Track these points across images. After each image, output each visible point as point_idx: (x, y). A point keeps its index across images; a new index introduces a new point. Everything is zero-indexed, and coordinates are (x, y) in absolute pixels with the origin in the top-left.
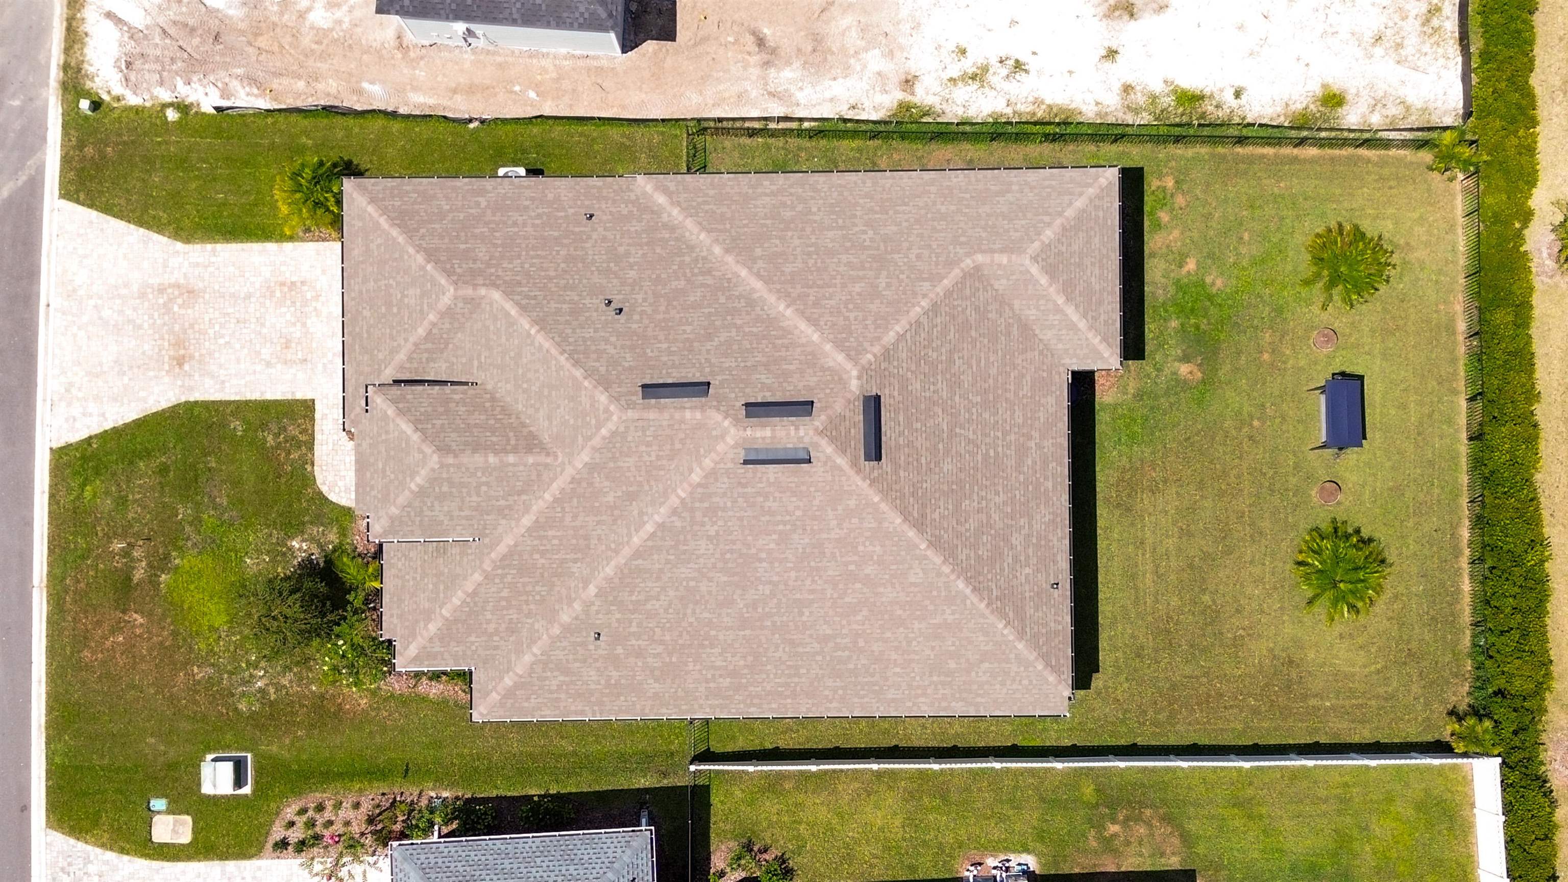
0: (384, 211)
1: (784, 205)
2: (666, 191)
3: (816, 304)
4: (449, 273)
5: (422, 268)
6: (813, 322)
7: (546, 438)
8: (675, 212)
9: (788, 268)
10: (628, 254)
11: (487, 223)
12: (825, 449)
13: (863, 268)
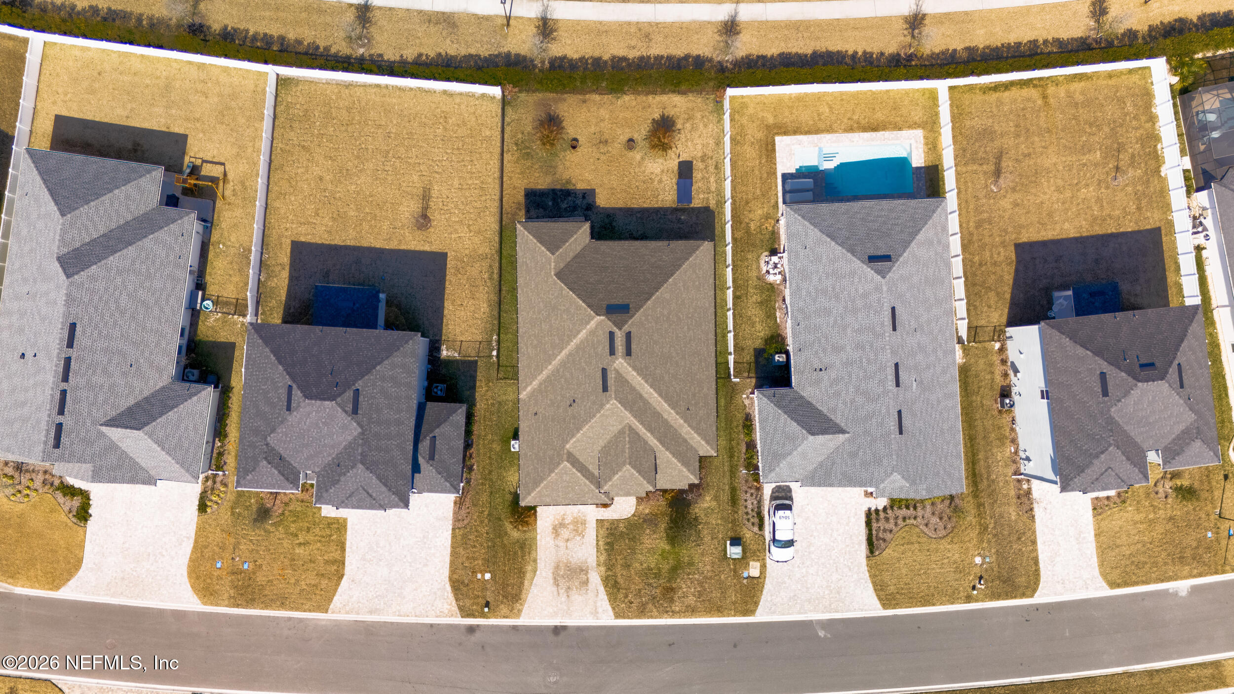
0: (534, 489)
1: (531, 344)
2: (526, 387)
3: (571, 331)
4: (559, 464)
5: (556, 474)
6: (579, 332)
7: (620, 427)
8: (534, 383)
9: (557, 341)
10: (551, 400)
11: (539, 452)
12: (626, 328)
13: (557, 315)
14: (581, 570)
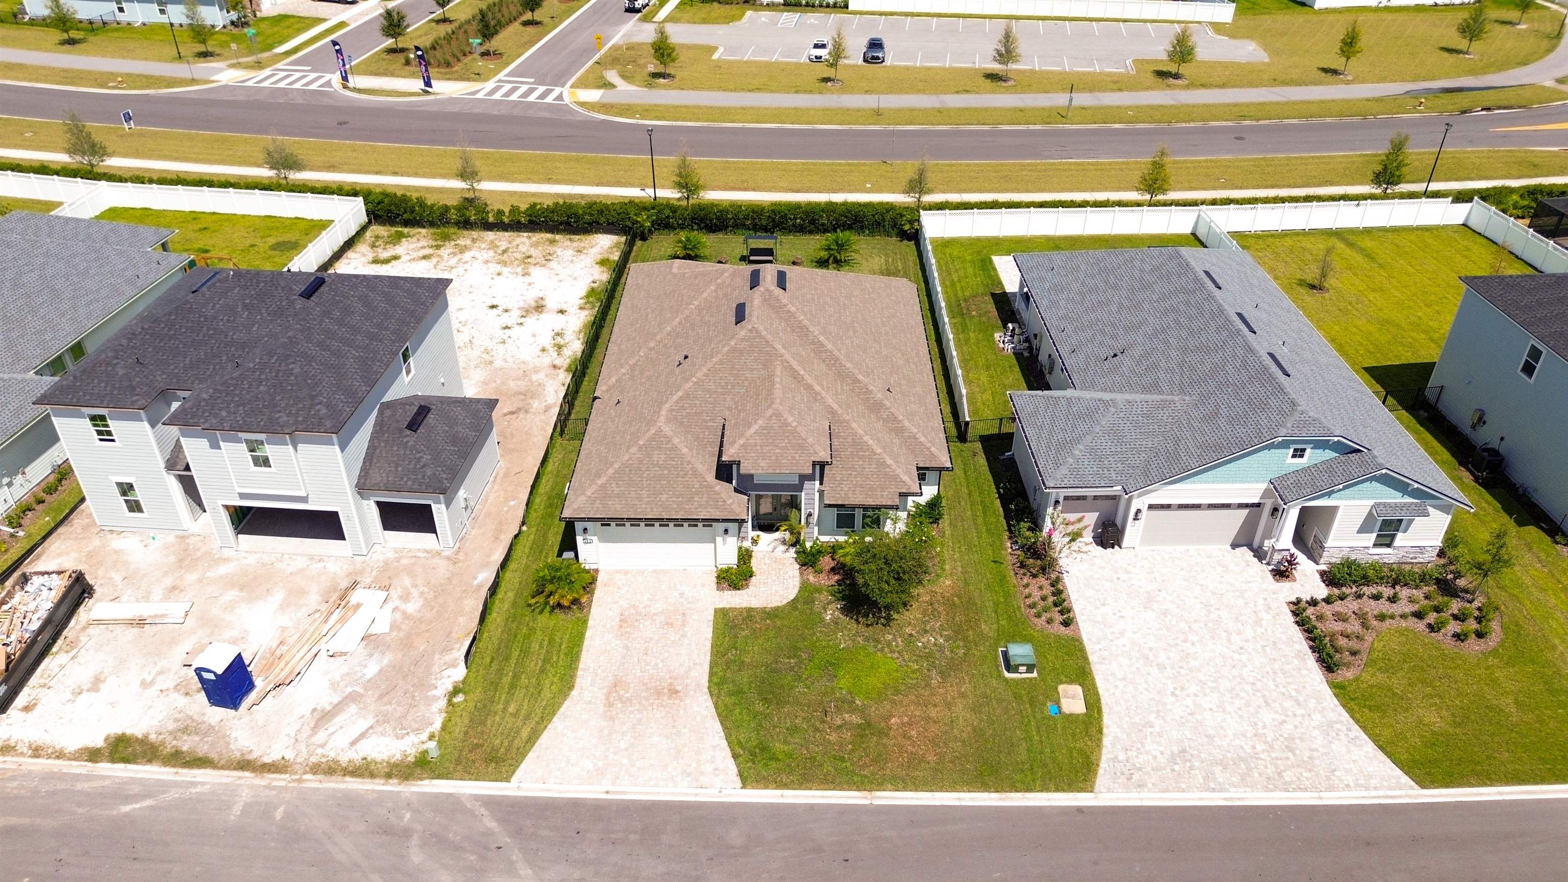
5: (640, 449)
14: (673, 692)
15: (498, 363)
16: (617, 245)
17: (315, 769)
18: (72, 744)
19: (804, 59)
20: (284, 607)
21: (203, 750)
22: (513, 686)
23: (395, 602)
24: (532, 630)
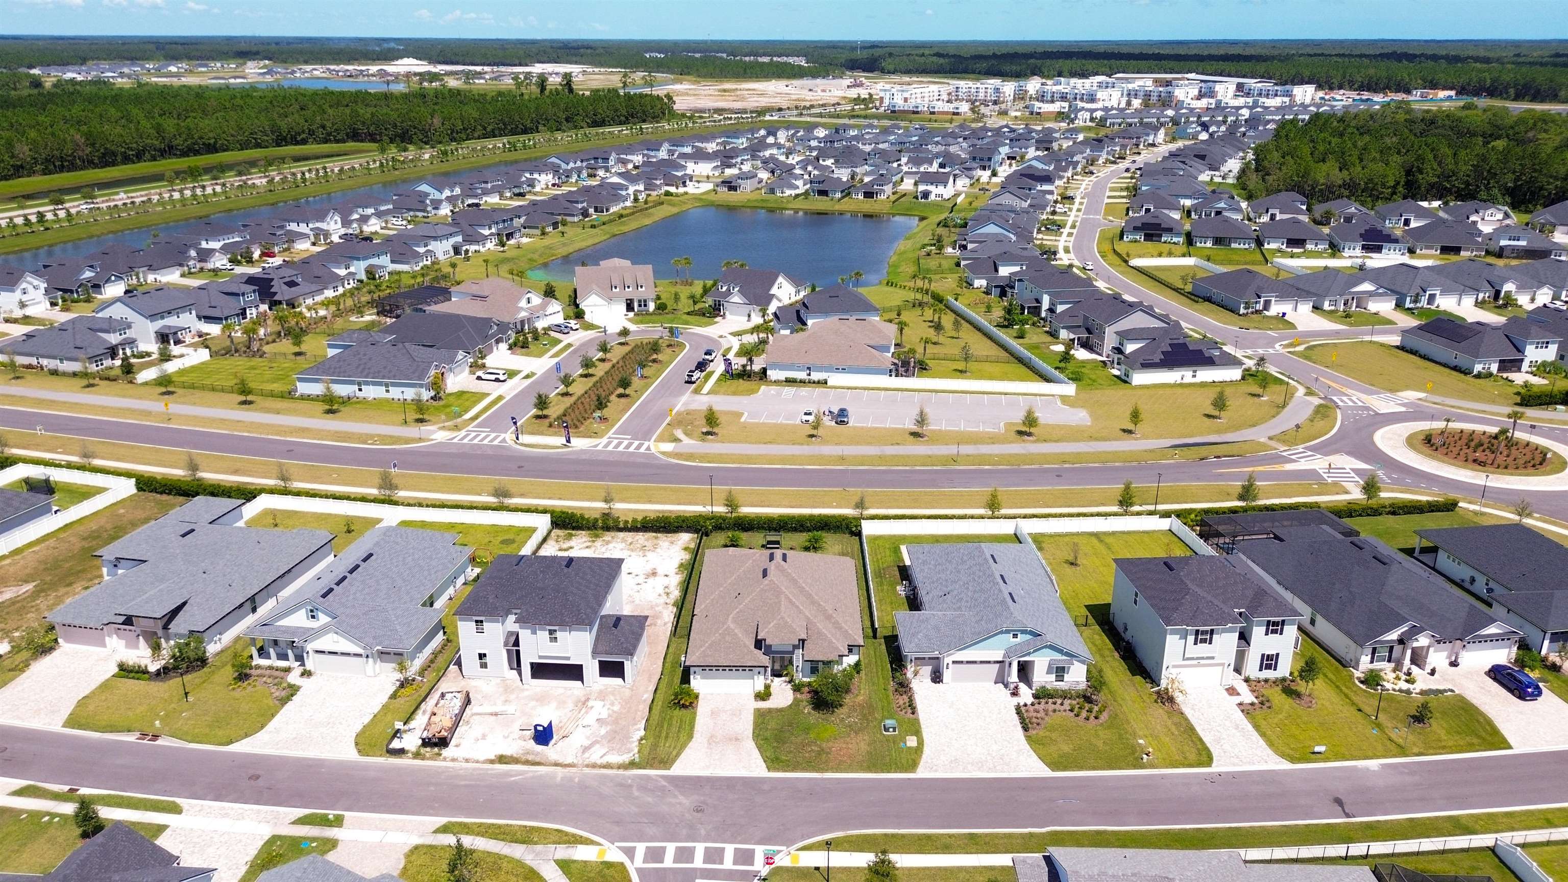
5: (720, 634)
14: (737, 739)
15: (637, 602)
16: (692, 539)
17: (587, 766)
18: (482, 759)
19: (798, 422)
20: (557, 708)
21: (538, 759)
22: (667, 737)
23: (608, 706)
24: (671, 717)
